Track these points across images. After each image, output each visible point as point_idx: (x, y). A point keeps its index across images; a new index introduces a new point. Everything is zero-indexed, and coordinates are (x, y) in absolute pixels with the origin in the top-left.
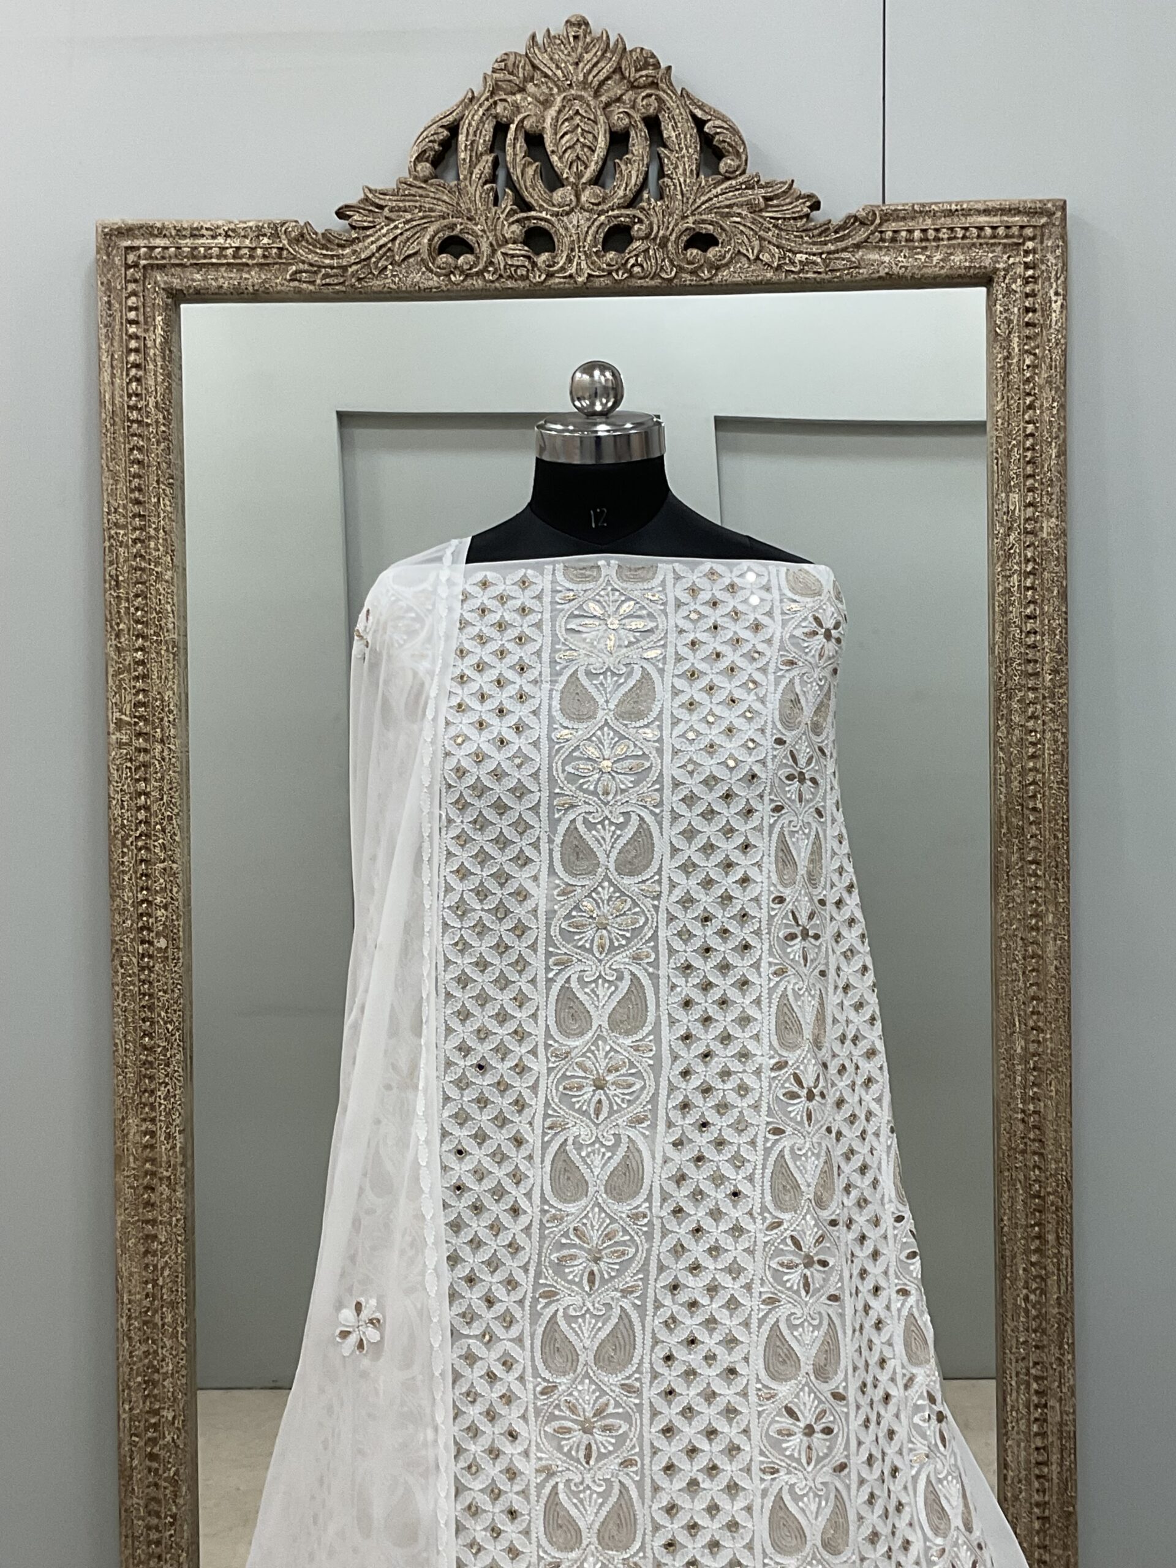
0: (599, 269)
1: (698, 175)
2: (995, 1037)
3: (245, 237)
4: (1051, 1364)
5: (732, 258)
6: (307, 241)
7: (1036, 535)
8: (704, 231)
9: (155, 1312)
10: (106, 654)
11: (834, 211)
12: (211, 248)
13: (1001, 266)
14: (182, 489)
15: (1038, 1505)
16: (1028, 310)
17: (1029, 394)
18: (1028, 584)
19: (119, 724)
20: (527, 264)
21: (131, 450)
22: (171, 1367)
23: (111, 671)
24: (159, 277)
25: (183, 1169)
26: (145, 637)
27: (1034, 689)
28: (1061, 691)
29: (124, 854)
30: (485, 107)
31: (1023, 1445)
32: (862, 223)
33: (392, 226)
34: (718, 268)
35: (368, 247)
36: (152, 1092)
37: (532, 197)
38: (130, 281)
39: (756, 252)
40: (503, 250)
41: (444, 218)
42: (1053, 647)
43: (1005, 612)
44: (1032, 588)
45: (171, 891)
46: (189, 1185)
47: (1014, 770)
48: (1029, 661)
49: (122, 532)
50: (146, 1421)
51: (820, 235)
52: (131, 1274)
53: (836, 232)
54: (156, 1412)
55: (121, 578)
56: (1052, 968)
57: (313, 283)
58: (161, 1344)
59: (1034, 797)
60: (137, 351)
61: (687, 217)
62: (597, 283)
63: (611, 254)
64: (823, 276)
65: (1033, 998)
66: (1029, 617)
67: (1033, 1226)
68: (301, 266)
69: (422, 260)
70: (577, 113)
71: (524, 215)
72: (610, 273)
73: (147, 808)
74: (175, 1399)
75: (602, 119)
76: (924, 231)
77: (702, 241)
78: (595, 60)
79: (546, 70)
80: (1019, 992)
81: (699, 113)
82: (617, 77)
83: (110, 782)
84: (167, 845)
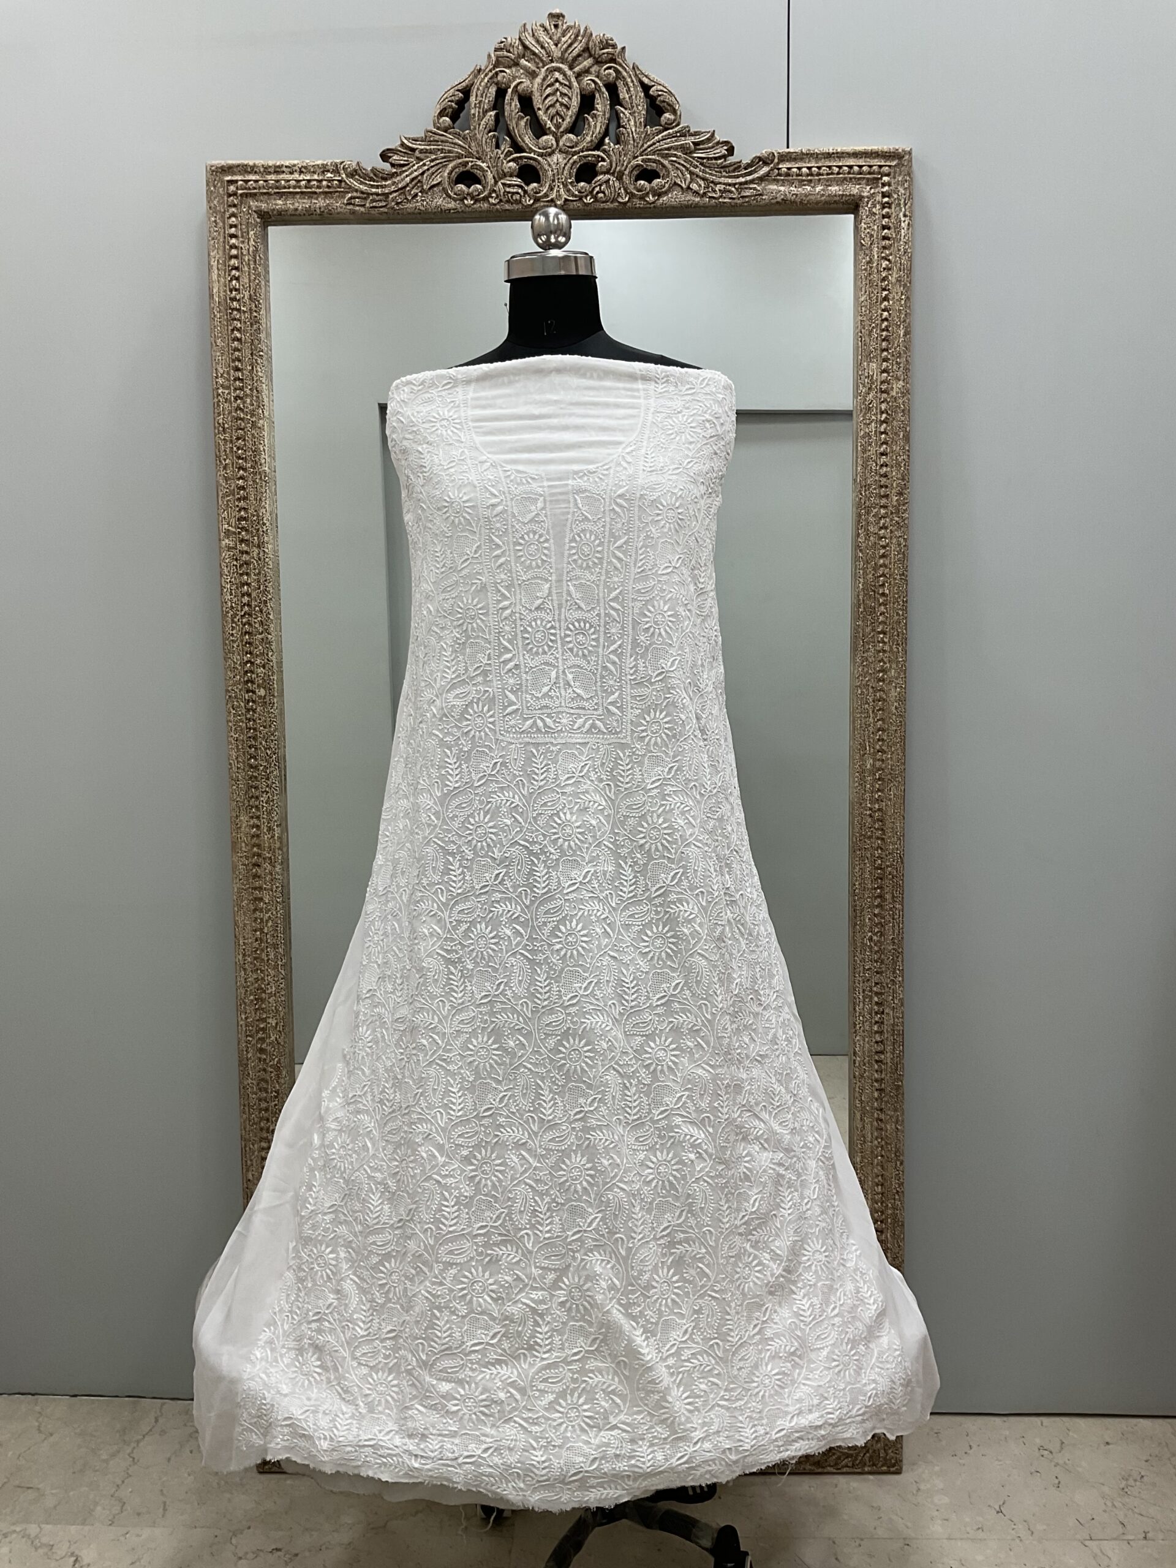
0: (574, 195)
1: (645, 126)
2: (852, 758)
3: (314, 172)
4: (887, 984)
5: (670, 188)
6: (359, 176)
7: (888, 394)
8: (649, 168)
9: (262, 950)
10: (217, 482)
11: (743, 155)
12: (289, 181)
13: (865, 194)
14: (270, 362)
15: (876, 1081)
16: (884, 227)
17: (884, 290)
18: (882, 430)
19: (228, 533)
20: (520, 191)
21: (233, 330)
22: (274, 989)
23: (221, 495)
24: (253, 204)
25: (280, 852)
26: (245, 470)
27: (885, 507)
28: (904, 508)
29: (233, 629)
30: (489, 76)
31: (867, 1039)
32: (766, 163)
33: (421, 163)
34: (660, 195)
35: (405, 179)
36: (257, 798)
37: (524, 142)
38: (230, 206)
39: (687, 182)
40: (502, 181)
41: (459, 156)
42: (899, 476)
43: (864, 451)
44: (884, 432)
45: (267, 655)
46: (285, 863)
47: (869, 566)
48: (882, 487)
49: (227, 392)
50: (257, 1026)
51: (734, 171)
52: (245, 925)
53: (746, 169)
54: (264, 1020)
55: (226, 426)
56: (893, 708)
57: (363, 206)
58: (266, 973)
59: (883, 585)
60: (236, 257)
61: (637, 157)
62: (571, 206)
63: (582, 184)
64: (736, 201)
65: (879, 730)
66: (882, 454)
67: (875, 889)
68: (355, 194)
69: (443, 189)
70: (557, 80)
71: (518, 155)
72: (581, 199)
73: (249, 595)
74: (277, 1010)
75: (575, 84)
76: (809, 168)
77: (648, 175)
78: (570, 41)
79: (534, 49)
80: (870, 725)
81: (646, 80)
82: (586, 55)
83: (221, 575)
84: (264, 622)
